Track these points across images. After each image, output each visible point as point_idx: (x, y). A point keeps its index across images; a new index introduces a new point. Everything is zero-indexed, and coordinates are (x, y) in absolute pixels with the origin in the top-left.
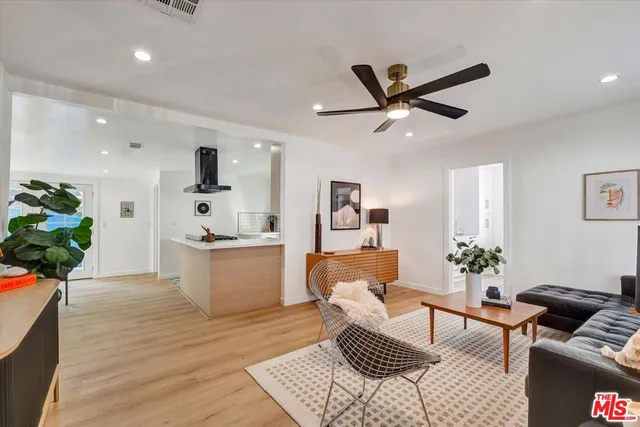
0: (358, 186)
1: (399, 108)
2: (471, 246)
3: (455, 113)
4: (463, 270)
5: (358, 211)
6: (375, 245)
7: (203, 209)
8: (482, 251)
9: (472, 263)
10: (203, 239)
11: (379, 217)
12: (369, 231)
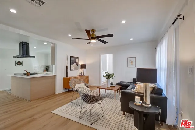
0: (78, 58)
1: (94, 40)
2: (108, 73)
3: (105, 42)
4: (106, 79)
5: (78, 65)
6: (82, 74)
7: (19, 64)
8: (110, 74)
9: (108, 77)
10: (25, 74)
11: (83, 66)
12: (81, 71)
